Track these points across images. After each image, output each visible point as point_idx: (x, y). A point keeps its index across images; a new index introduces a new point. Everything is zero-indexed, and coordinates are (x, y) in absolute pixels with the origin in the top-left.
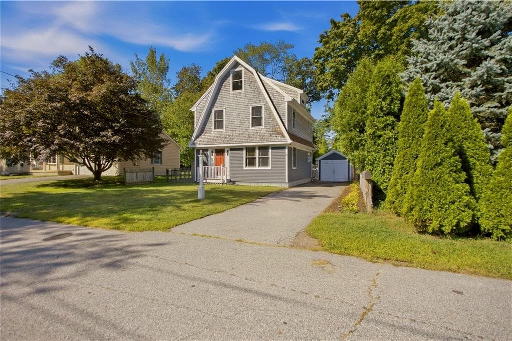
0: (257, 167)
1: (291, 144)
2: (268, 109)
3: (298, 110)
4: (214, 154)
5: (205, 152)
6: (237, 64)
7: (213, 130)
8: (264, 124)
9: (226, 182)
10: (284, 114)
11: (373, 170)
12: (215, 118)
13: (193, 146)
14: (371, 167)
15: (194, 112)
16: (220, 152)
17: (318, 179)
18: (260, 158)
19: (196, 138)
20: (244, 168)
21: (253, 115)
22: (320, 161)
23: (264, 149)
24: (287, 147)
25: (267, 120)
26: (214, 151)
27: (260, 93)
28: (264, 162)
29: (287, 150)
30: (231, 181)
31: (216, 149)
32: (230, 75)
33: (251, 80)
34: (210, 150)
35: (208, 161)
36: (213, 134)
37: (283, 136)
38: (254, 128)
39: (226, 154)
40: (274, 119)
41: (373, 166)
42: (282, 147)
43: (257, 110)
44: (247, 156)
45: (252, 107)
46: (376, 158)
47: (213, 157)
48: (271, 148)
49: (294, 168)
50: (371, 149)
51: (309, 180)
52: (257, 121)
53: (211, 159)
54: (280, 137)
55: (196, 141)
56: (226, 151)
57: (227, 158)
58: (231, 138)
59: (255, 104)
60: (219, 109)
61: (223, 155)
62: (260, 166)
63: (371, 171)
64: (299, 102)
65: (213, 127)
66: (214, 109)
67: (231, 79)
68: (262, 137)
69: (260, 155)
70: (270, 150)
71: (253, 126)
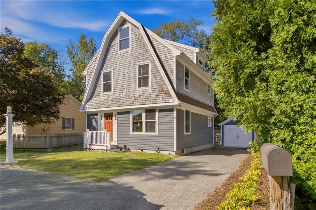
0: (143, 133)
1: (179, 106)
2: (155, 67)
3: (191, 69)
4: (103, 118)
5: (95, 117)
6: (124, 21)
7: (102, 93)
8: (150, 84)
9: (109, 149)
10: (172, 71)
11: (292, 141)
12: (104, 81)
13: (84, 111)
14: (286, 134)
15: (85, 75)
16: (108, 116)
17: (221, 145)
18: (146, 123)
19: (86, 103)
20: (131, 133)
21: (140, 74)
22: (223, 126)
23: (151, 111)
24: (175, 109)
25: (154, 79)
26: (103, 115)
27: (147, 51)
28: (151, 127)
29: (175, 113)
30: (118, 147)
31: (105, 114)
32: (117, 34)
33: (137, 37)
34: (99, 114)
35: (97, 125)
36: (101, 98)
37: (170, 96)
38: (142, 88)
39: (114, 118)
40: (161, 78)
41: (294, 131)
42: (169, 110)
43: (144, 69)
44: (134, 120)
45: (139, 66)
46: (301, 106)
47: (102, 122)
48: (157, 110)
49: (185, 133)
50: (286, 85)
51: (210, 146)
52: (144, 81)
53: (101, 123)
54: (167, 98)
55: (86, 105)
56: (114, 115)
57: (115, 122)
58: (118, 100)
59: (142, 62)
60: (108, 70)
61: (111, 119)
62: (146, 130)
63: (287, 144)
64: (195, 62)
65: (102, 90)
66: (103, 71)
67: (118, 39)
68: (148, 99)
69: (146, 119)
70: (157, 113)
71: (140, 86)
